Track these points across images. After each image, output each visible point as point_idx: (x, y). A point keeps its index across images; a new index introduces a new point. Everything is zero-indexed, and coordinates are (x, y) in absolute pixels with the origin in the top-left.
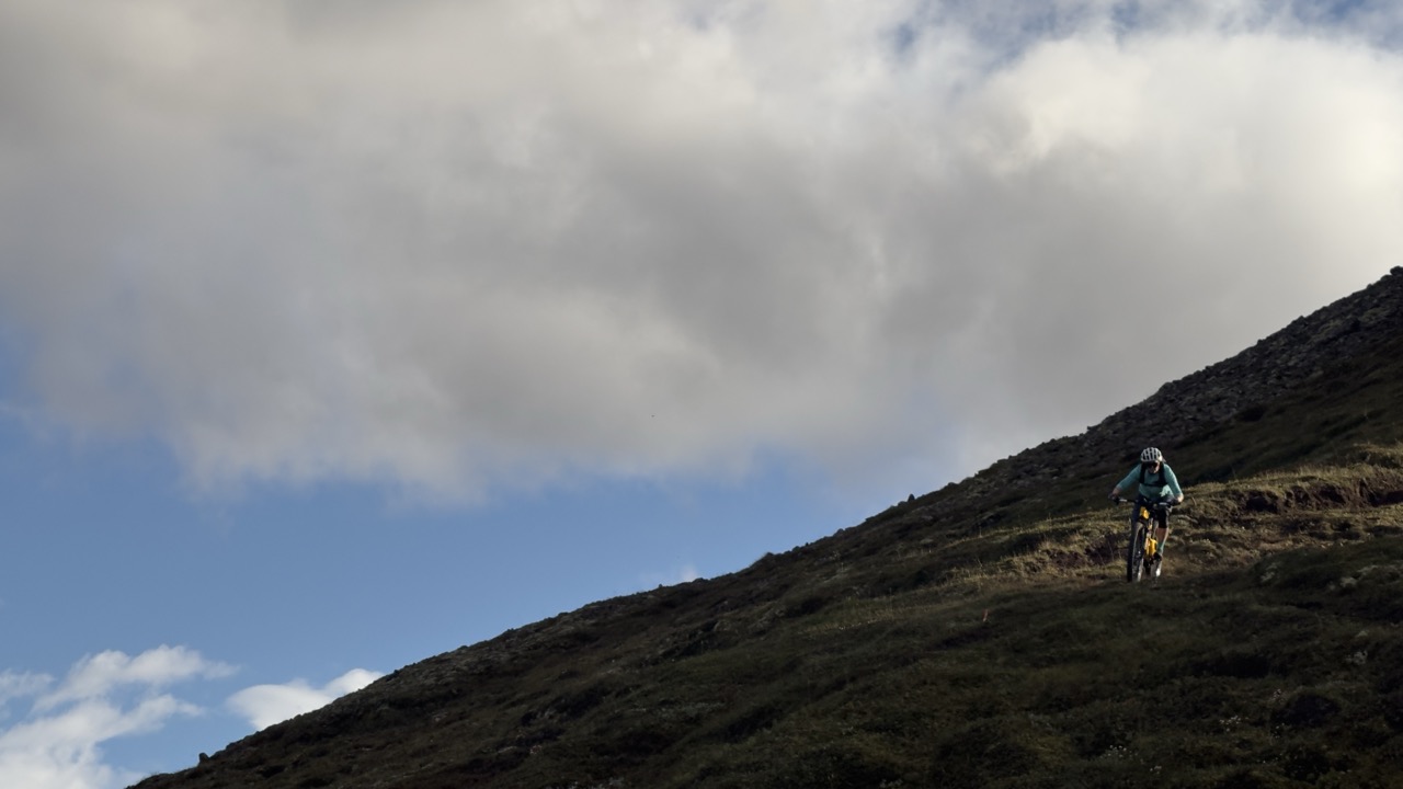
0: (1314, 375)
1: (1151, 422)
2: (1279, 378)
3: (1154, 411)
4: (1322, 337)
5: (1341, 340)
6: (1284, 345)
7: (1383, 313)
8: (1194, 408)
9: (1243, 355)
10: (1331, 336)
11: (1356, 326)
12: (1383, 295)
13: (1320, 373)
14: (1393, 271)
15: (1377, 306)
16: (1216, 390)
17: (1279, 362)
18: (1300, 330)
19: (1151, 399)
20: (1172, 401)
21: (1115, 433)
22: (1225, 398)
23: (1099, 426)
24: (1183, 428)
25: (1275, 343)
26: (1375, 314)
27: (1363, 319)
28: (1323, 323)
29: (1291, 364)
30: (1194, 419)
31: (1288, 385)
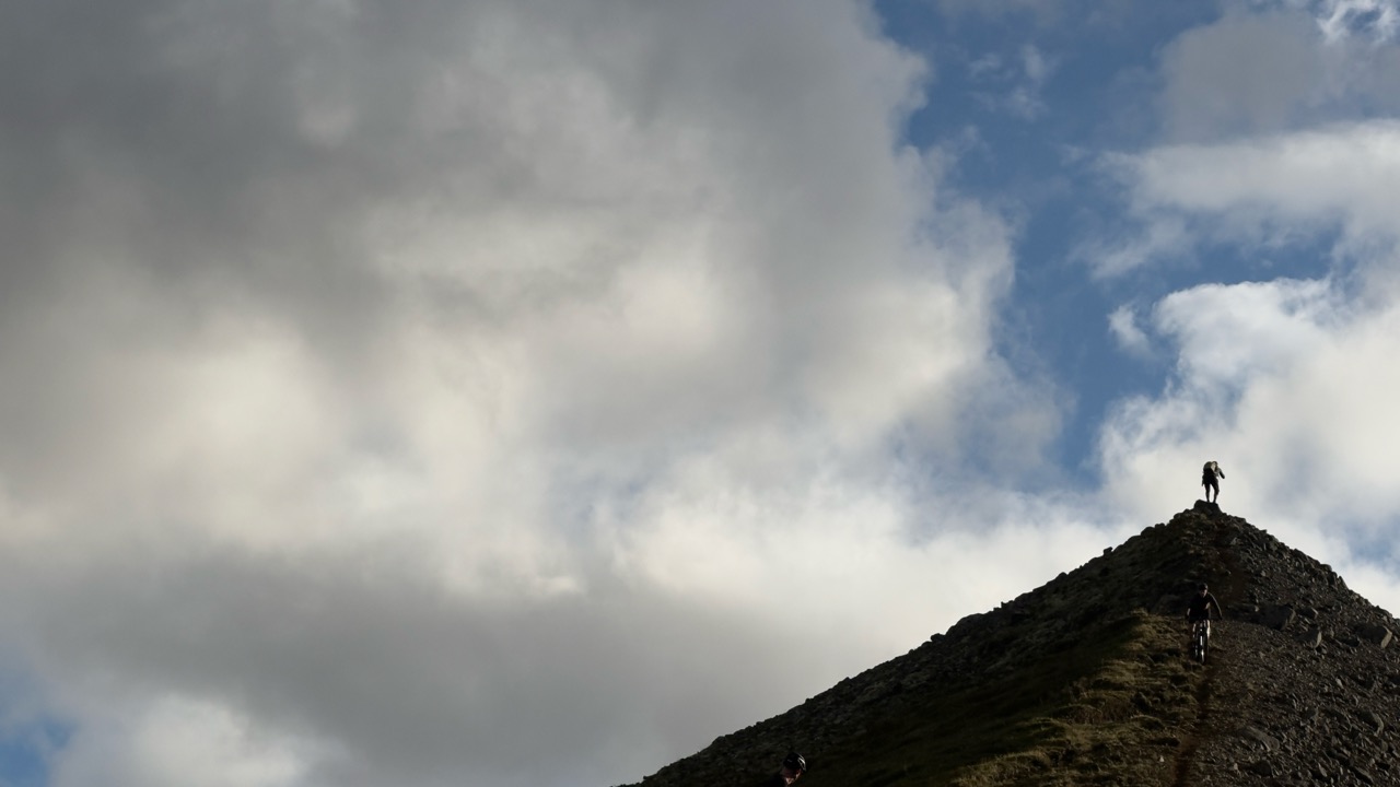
0: (858, 733)
1: (704, 773)
2: (825, 735)
3: (708, 764)
4: (867, 698)
5: (884, 701)
6: (832, 704)
7: (923, 677)
8: (746, 761)
9: (792, 712)
10: (874, 697)
11: (898, 689)
12: (924, 660)
13: (864, 731)
14: (932, 637)
15: (918, 670)
16: (767, 745)
17: (825, 720)
18: (846, 691)
19: (705, 752)
20: (725, 754)
21: (670, 782)
22: (773, 753)
23: (655, 776)
24: (735, 779)
25: (821, 702)
26: (915, 678)
27: (905, 682)
28: (868, 685)
29: (837, 722)
30: (745, 771)
31: (833, 742)
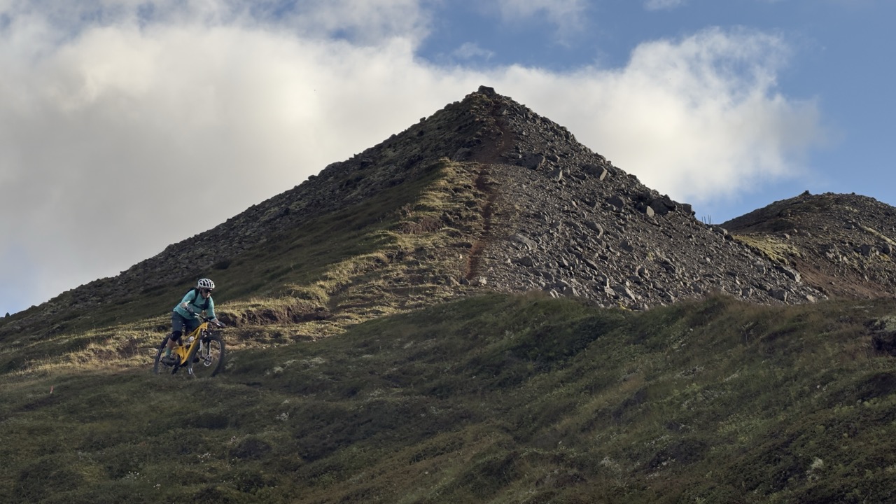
0: (261, 241)
1: (160, 269)
2: (240, 243)
3: (162, 262)
4: (266, 218)
5: (278, 220)
6: (243, 222)
7: (303, 204)
8: (187, 261)
9: (218, 228)
10: (272, 217)
11: (287, 212)
12: (304, 192)
13: (265, 240)
14: (310, 178)
15: (300, 199)
16: (201, 250)
17: (239, 233)
18: (253, 213)
19: (160, 255)
20: (173, 256)
21: (137, 275)
22: (206, 255)
23: (128, 271)
24: (180, 273)
25: (237, 221)
26: (299, 205)
27: (291, 207)
28: (267, 209)
29: (247, 234)
30: (187, 268)
31: (245, 247)
